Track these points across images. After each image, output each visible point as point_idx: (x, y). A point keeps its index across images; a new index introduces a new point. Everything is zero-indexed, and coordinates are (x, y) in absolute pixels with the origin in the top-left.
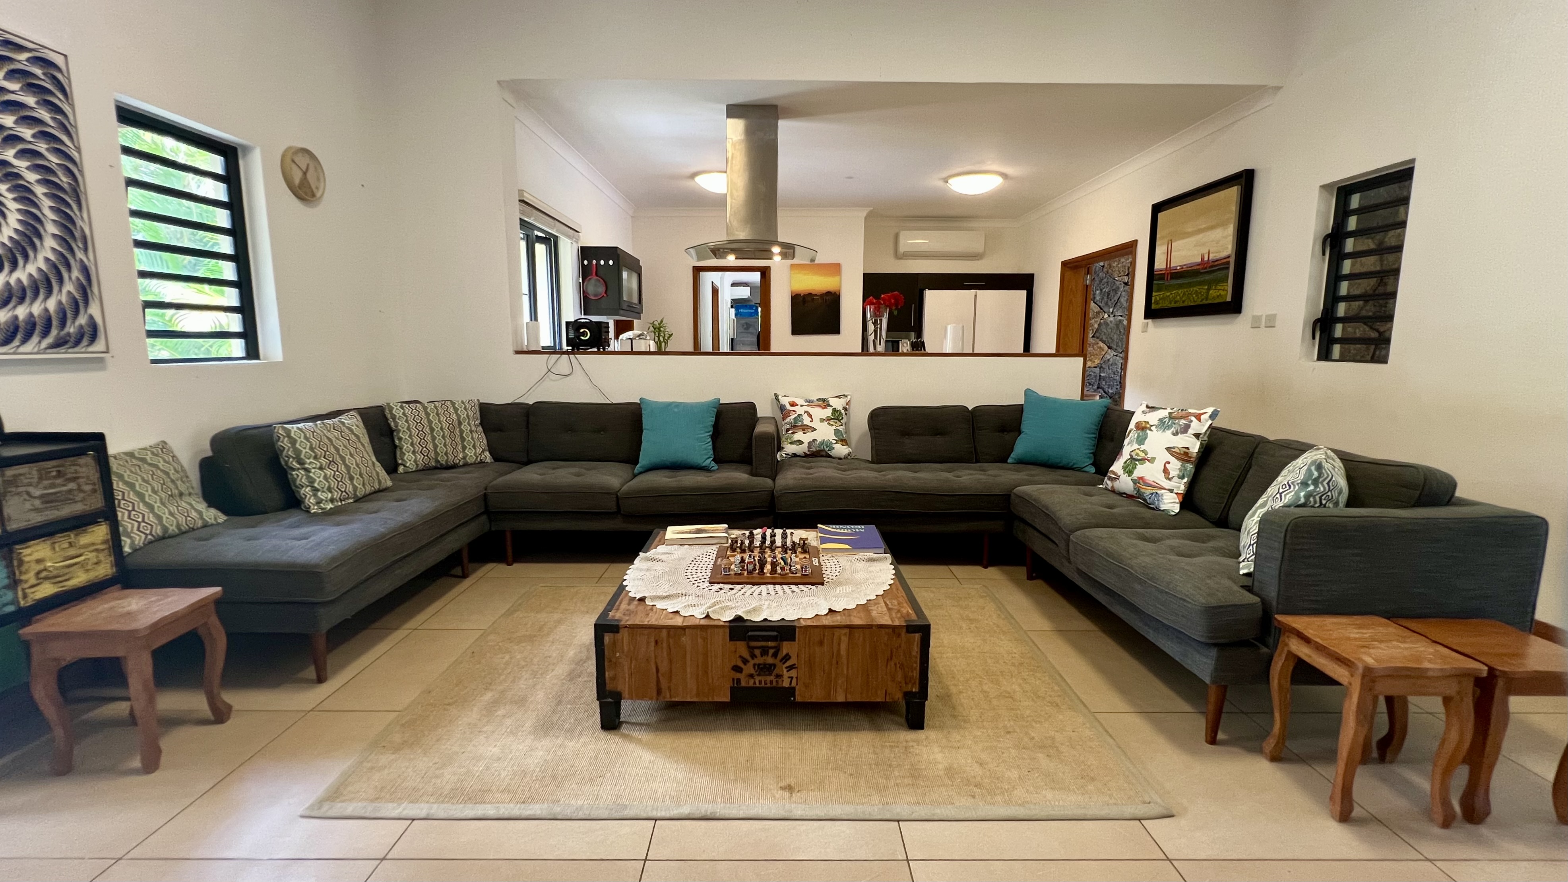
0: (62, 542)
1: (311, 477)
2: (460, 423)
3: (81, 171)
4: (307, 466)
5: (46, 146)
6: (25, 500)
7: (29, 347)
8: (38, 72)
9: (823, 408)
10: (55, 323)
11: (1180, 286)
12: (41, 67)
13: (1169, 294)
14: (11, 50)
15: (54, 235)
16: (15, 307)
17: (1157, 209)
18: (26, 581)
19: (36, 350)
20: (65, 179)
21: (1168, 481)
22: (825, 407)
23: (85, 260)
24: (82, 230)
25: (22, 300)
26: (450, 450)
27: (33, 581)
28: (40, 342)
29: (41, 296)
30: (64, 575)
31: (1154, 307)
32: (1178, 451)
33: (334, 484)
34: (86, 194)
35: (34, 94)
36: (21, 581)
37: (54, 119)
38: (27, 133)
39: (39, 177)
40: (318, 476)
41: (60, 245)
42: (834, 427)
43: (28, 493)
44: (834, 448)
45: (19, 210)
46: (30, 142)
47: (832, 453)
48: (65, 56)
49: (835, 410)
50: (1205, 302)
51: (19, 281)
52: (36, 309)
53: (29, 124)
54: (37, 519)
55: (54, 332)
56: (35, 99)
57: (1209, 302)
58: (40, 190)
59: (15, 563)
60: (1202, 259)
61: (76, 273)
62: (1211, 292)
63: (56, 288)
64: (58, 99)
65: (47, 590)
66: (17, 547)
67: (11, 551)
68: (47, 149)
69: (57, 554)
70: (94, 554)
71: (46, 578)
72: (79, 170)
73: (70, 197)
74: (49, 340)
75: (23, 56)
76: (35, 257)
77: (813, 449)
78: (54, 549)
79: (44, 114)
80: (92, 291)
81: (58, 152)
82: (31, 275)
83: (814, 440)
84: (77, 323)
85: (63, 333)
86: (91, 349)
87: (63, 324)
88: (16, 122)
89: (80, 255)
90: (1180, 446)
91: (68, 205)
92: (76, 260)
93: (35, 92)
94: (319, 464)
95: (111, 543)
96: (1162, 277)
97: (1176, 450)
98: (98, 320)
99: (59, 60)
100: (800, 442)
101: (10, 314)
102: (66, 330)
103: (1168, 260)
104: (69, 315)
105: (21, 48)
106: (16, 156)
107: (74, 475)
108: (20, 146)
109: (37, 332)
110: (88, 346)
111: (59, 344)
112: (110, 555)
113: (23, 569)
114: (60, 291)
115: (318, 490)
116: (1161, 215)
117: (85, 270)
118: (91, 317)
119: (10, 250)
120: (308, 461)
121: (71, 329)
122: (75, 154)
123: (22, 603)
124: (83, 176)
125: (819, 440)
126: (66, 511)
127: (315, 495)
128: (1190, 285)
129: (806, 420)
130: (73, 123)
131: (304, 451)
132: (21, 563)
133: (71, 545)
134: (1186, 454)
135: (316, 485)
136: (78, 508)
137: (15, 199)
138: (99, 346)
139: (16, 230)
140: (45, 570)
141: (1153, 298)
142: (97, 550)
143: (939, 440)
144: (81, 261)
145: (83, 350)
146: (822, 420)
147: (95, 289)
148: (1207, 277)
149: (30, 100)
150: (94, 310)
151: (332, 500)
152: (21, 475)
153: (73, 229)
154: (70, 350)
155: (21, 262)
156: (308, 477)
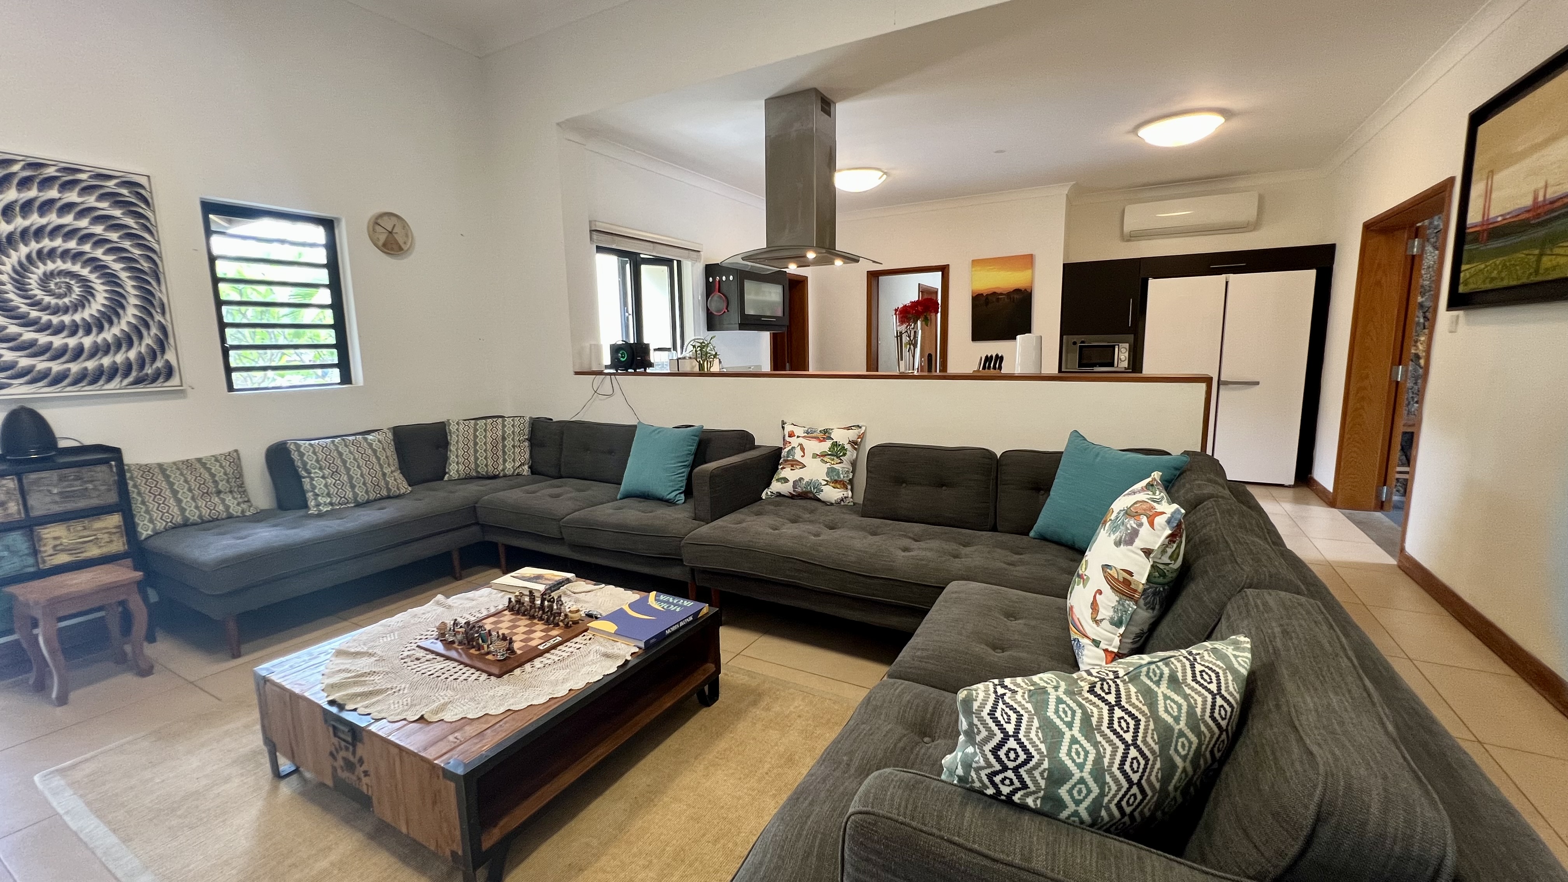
0: (78, 526)
1: (314, 485)
2: (504, 439)
3: (160, 258)
4: (312, 475)
5: (130, 243)
6: (46, 495)
7: (112, 385)
8: (124, 191)
9: (821, 441)
10: (135, 367)
11: (1499, 252)
12: (127, 188)
13: (1483, 266)
14: (101, 180)
15: (136, 306)
16: (101, 358)
17: (1478, 118)
18: (45, 552)
19: (118, 387)
20: (145, 265)
21: (1095, 625)
22: (824, 440)
23: (163, 321)
24: (161, 299)
25: (107, 352)
26: (490, 462)
27: (51, 552)
28: (121, 381)
29: (124, 349)
30: (79, 549)
31: (1462, 289)
32: (1116, 576)
33: (333, 490)
34: (164, 274)
35: (120, 208)
36: (40, 551)
37: (137, 223)
38: (114, 236)
39: (123, 266)
40: (319, 484)
41: (141, 312)
42: (828, 465)
43: (49, 491)
44: (822, 491)
45: (106, 291)
46: (116, 242)
47: (821, 496)
48: (148, 177)
49: (835, 444)
50: (1534, 279)
51: (105, 339)
52: (119, 358)
53: (115, 229)
54: (56, 509)
55: (134, 374)
56: (121, 211)
57: (1539, 278)
58: (124, 275)
59: (36, 539)
60: (1536, 198)
61: (154, 330)
62: (1545, 259)
63: (136, 343)
64: (143, 209)
65: (63, 558)
66: (37, 528)
67: (32, 531)
68: (131, 246)
69: (72, 535)
70: (106, 535)
71: (62, 551)
72: (159, 257)
73: (150, 277)
74: (130, 379)
75: (111, 183)
76: (119, 322)
77: (799, 490)
78: (69, 530)
79: (130, 221)
80: (168, 343)
81: (139, 246)
82: (115, 335)
83: (801, 479)
84: (154, 366)
85: (141, 374)
86: (166, 384)
87: (142, 366)
88: (105, 230)
89: (158, 317)
90: (1119, 566)
91: (149, 283)
92: (154, 322)
93: (120, 206)
94: (321, 474)
95: (123, 528)
96: (1477, 237)
97: (1113, 572)
98: (174, 363)
99: (143, 181)
100: (786, 480)
101: (97, 363)
102: (145, 372)
103: (1486, 209)
104: (147, 360)
105: (109, 177)
106: (104, 254)
107: (90, 479)
108: (108, 246)
109: (119, 375)
110: (164, 382)
111: (137, 382)
112: (122, 537)
113: (42, 543)
114: (140, 344)
115: (318, 495)
116: (1482, 129)
117: (163, 329)
118: (167, 361)
119: (98, 319)
120: (313, 471)
121: (149, 370)
122: (155, 246)
123: (41, 566)
124: (162, 261)
125: (806, 479)
126: (82, 504)
127: (316, 499)
128: (1514, 249)
129: (798, 455)
130: (154, 224)
131: (310, 463)
132: (40, 539)
133: (85, 528)
134: (1126, 582)
135: (316, 491)
136: (94, 502)
137: (103, 284)
138: (175, 381)
139: (104, 305)
140: (61, 544)
141: (1462, 275)
142: (110, 533)
143: (945, 492)
144: (159, 321)
145: (159, 385)
146: (815, 456)
147: (171, 341)
148: (1542, 232)
149: (117, 213)
150: (170, 356)
151: (331, 504)
152: (42, 478)
153: (152, 299)
154: (148, 386)
155: (106, 325)
156: (312, 484)
